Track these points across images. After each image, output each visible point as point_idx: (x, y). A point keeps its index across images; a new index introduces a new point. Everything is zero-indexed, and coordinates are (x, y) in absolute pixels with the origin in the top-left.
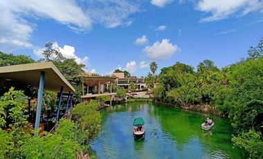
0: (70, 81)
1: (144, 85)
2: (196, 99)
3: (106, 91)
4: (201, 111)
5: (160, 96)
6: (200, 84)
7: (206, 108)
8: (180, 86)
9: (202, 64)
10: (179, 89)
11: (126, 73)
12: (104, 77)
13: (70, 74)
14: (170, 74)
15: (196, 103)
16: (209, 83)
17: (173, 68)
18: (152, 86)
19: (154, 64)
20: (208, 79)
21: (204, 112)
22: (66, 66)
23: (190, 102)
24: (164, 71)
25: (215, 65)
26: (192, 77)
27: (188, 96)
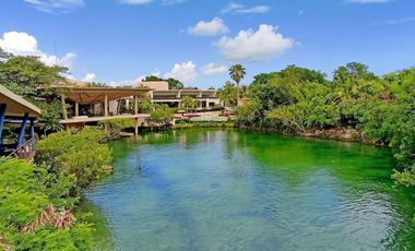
0: (29, 96)
1: (217, 102)
2: (328, 121)
3: (123, 110)
4: (337, 139)
5: (251, 117)
6: (338, 100)
7: (349, 133)
8: (296, 101)
9: (342, 68)
10: (293, 107)
11: (172, 83)
12: (118, 89)
13: (26, 83)
14: (274, 83)
15: (327, 127)
16: (357, 97)
17: (282, 74)
18: (233, 103)
19: (239, 67)
20: (355, 91)
21: (344, 140)
22: (14, 69)
23: (316, 125)
24: (261, 79)
25: (369, 70)
26: (320, 88)
27: (313, 117)
